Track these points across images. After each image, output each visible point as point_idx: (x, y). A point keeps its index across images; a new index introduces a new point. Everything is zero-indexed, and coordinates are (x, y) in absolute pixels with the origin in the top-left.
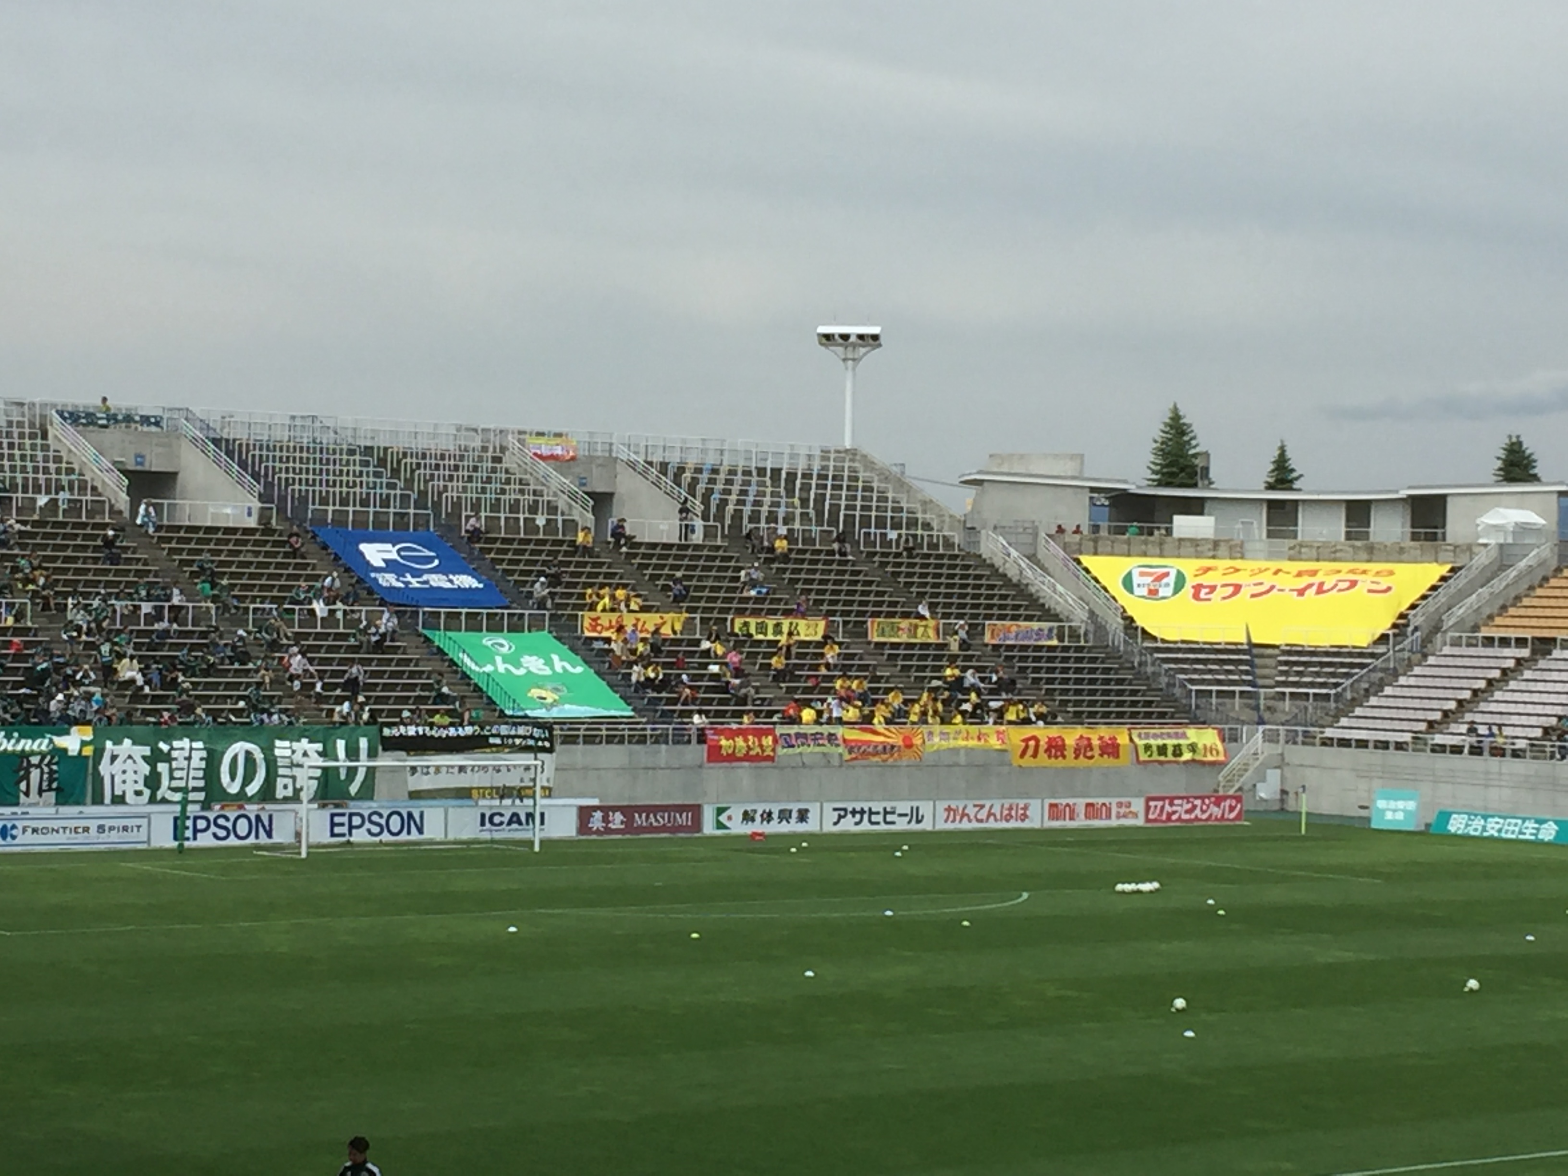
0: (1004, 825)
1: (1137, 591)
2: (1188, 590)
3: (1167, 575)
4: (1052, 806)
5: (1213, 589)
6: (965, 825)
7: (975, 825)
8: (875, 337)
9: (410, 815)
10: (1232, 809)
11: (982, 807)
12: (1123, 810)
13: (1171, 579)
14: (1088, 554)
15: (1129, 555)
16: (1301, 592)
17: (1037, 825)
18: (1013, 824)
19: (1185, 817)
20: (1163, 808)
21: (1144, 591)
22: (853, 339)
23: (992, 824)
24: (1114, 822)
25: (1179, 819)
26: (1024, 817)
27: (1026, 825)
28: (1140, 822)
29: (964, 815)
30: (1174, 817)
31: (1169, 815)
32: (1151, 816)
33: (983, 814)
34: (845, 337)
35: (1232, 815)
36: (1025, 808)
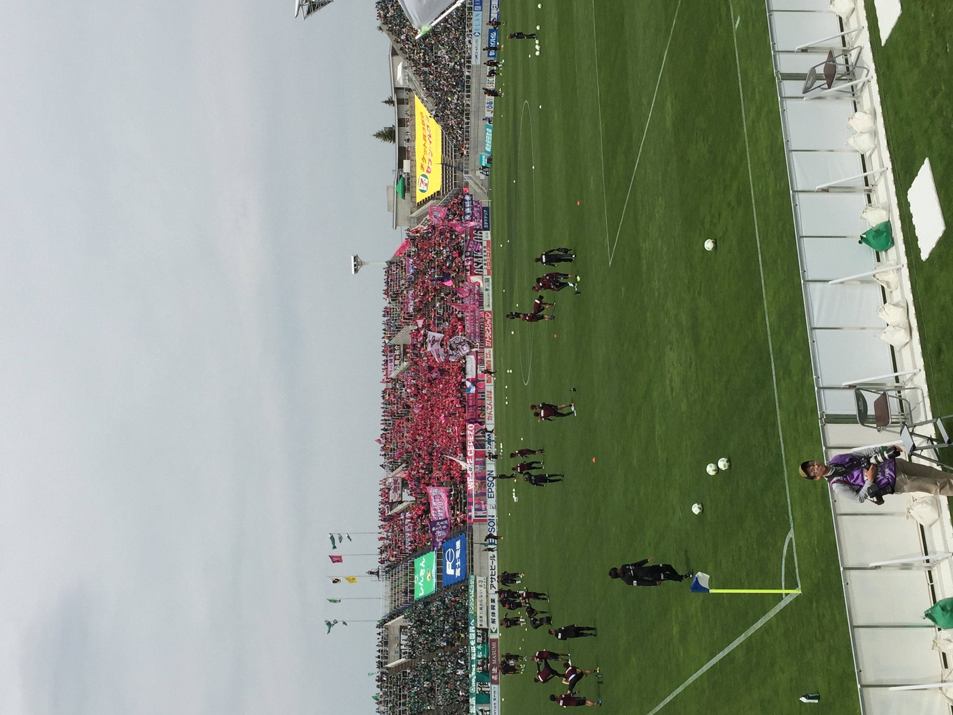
0: (493, 399)
1: (425, 189)
2: (427, 174)
3: (422, 179)
4: (487, 382)
5: (429, 167)
6: (493, 413)
7: (493, 410)
8: (355, 258)
9: (488, 475)
10: (488, 316)
11: (488, 407)
12: (488, 356)
13: (424, 178)
14: (416, 200)
15: (416, 187)
16: (431, 142)
17: (492, 388)
18: (493, 396)
19: (490, 333)
20: (488, 341)
21: (426, 187)
22: (355, 263)
23: (493, 404)
24: (492, 359)
25: (491, 335)
26: (491, 392)
27: (493, 391)
28: (491, 350)
29: (490, 414)
30: (490, 337)
31: (490, 339)
32: (490, 345)
33: (490, 407)
34: (355, 265)
35: (490, 315)
36: (488, 392)
